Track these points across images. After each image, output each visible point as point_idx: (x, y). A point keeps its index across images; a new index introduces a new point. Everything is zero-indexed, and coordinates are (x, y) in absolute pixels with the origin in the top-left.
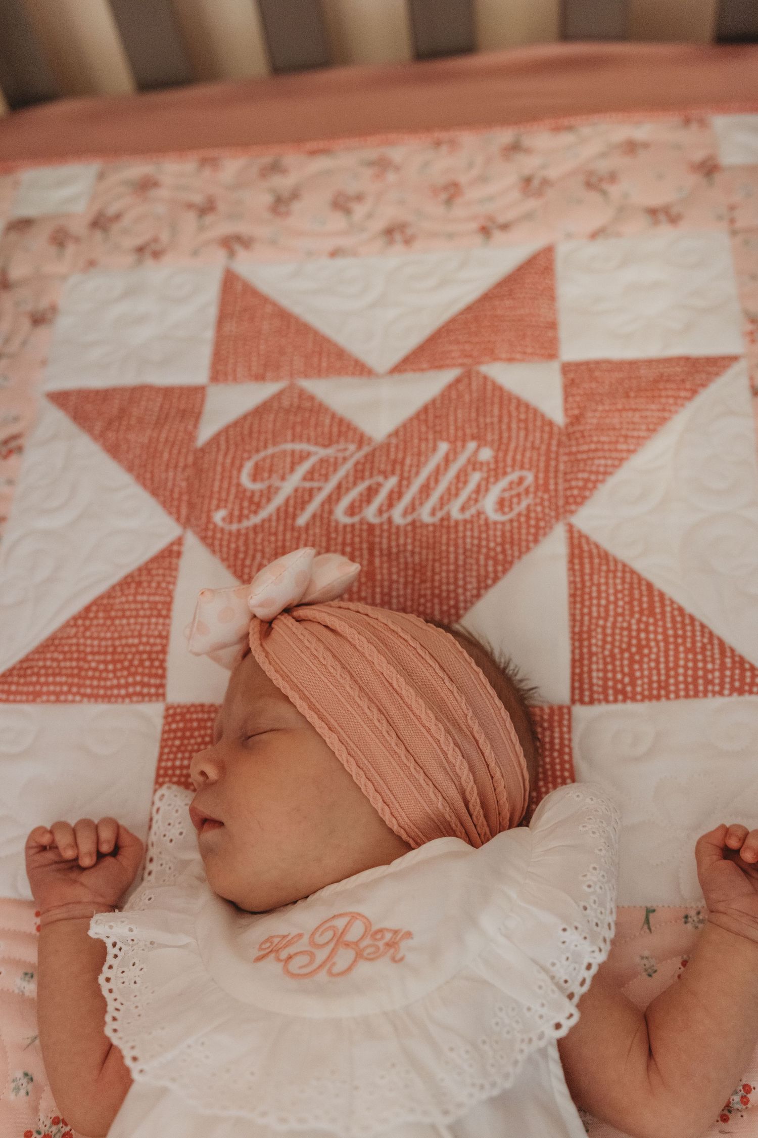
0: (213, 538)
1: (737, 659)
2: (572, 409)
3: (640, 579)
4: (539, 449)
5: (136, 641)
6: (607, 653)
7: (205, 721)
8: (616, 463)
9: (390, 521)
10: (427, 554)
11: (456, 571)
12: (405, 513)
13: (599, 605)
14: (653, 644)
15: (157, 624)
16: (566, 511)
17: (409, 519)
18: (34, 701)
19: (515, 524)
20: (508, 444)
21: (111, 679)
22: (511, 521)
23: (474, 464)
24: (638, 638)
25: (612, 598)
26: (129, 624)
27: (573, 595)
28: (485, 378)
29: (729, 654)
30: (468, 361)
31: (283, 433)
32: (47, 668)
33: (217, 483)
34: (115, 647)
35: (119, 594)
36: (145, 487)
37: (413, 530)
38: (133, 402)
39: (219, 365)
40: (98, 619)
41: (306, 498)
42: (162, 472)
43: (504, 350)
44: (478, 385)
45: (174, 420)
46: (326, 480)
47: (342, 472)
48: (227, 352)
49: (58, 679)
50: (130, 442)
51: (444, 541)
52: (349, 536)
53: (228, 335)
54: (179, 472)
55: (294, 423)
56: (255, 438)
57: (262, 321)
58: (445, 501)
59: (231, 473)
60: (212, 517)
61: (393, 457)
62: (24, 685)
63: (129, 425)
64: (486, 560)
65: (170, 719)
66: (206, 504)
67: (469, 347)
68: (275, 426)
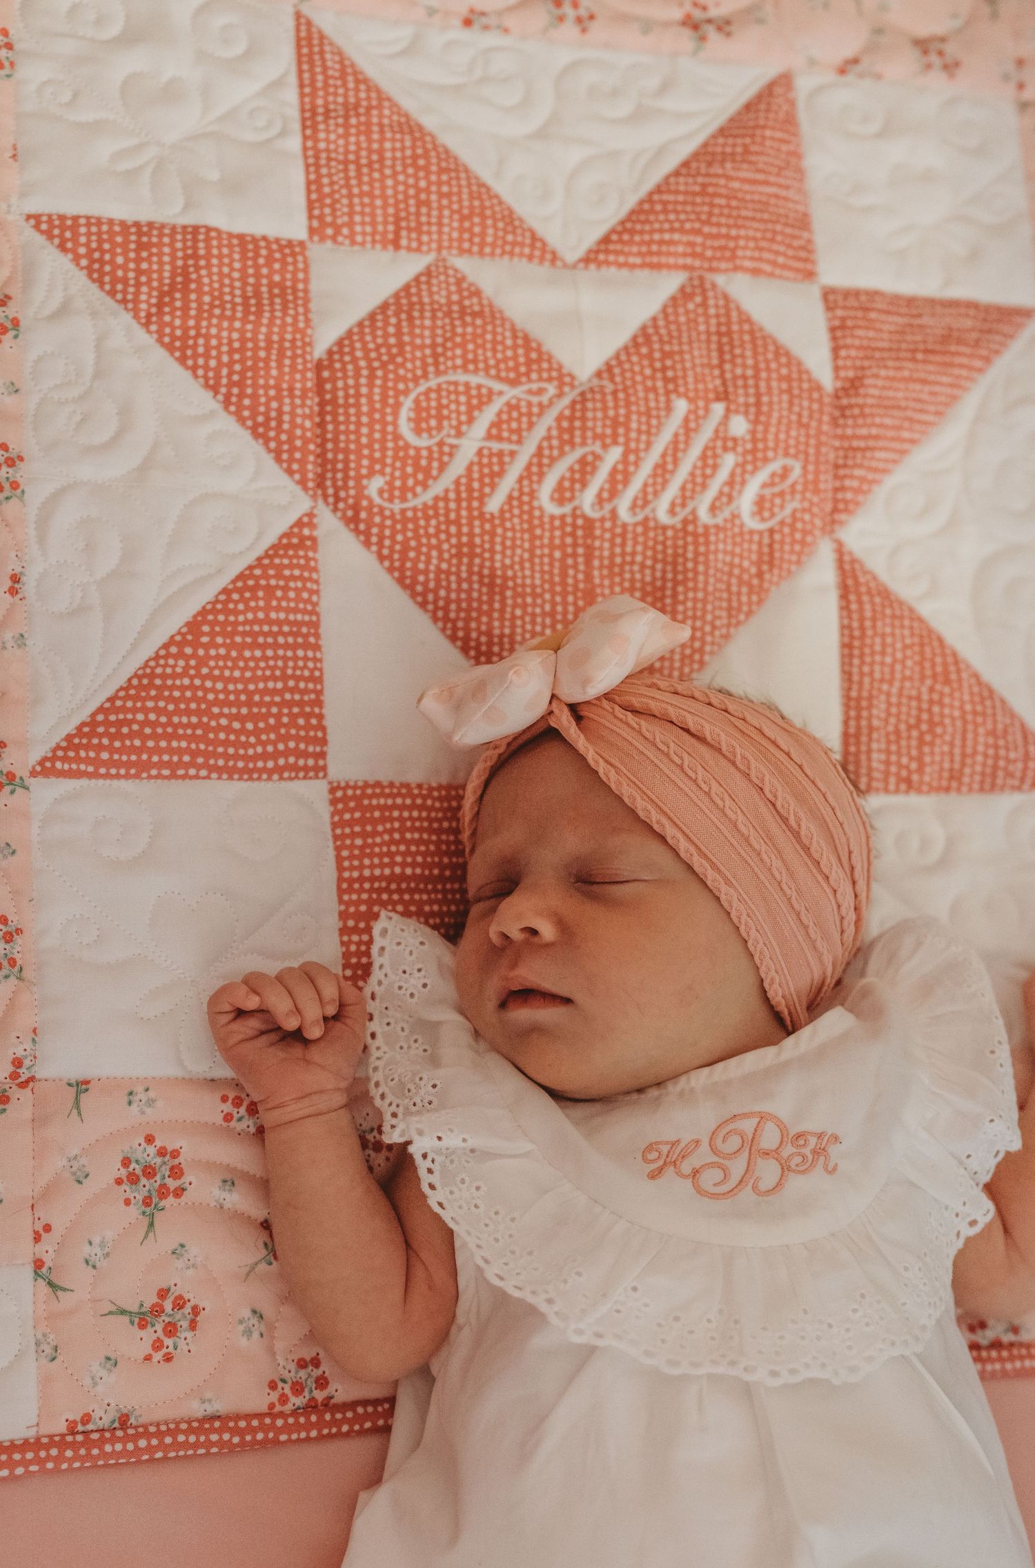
0: (369, 524)
2: (845, 368)
3: (929, 630)
4: (807, 426)
5: (279, 685)
8: (896, 457)
9: (614, 513)
10: (664, 572)
11: (704, 601)
12: (633, 507)
14: (947, 721)
15: (306, 658)
16: (834, 522)
17: (640, 517)
18: (137, 776)
19: (777, 537)
20: (769, 415)
21: (253, 746)
22: (771, 531)
23: (723, 441)
26: (265, 658)
27: (847, 645)
28: (726, 297)
30: (697, 263)
31: (449, 354)
32: (154, 725)
33: (364, 430)
34: (250, 694)
35: (241, 607)
36: (241, 420)
37: (645, 533)
38: (195, 256)
39: (322, 206)
40: (217, 646)
41: (496, 468)
42: (269, 399)
43: (748, 253)
44: (717, 306)
45: (272, 304)
46: (519, 442)
47: (540, 431)
48: (332, 184)
49: (175, 744)
50: (207, 337)
51: (690, 555)
52: (557, 533)
53: (327, 150)
54: (298, 401)
55: (463, 335)
56: (408, 356)
57: (382, 132)
58: (688, 494)
59: (384, 415)
60: (365, 487)
61: (611, 413)
62: (120, 751)
63: (199, 301)
64: (739, 586)
65: (340, 806)
66: (352, 465)
67: (699, 240)
68: (433, 336)
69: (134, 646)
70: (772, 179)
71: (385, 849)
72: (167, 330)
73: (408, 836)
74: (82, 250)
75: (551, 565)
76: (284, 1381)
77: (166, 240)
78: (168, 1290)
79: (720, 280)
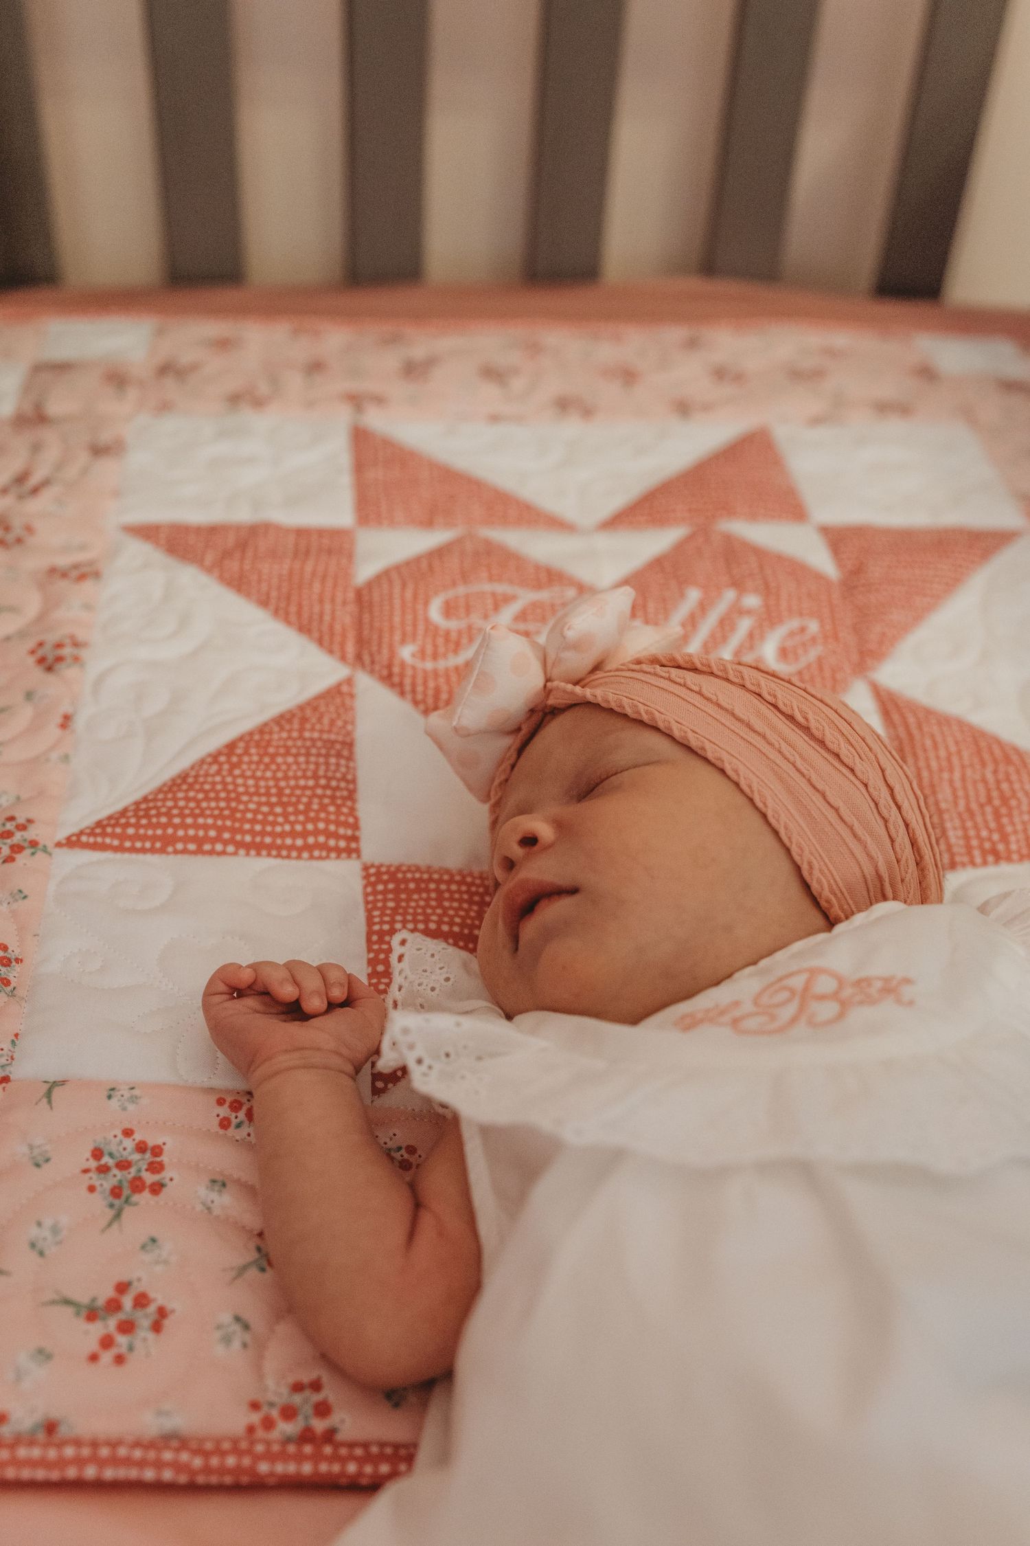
0: (402, 678)
4: (817, 600)
5: (311, 783)
7: (426, 882)
13: (938, 757)
15: (338, 765)
20: (779, 592)
21: (281, 825)
25: (953, 749)
28: (727, 535)
31: (475, 573)
32: (181, 808)
33: (397, 617)
34: (281, 788)
35: (276, 730)
36: (289, 623)
38: (255, 535)
39: (368, 509)
40: (250, 755)
42: (313, 606)
44: (719, 541)
45: (318, 556)
49: (201, 822)
50: (260, 571)
53: (373, 482)
54: (339, 606)
55: (487, 565)
56: (438, 576)
57: (417, 471)
59: (415, 608)
60: (398, 653)
63: (255, 556)
65: (373, 880)
66: (386, 640)
69: (172, 763)
71: (420, 911)
72: (227, 572)
73: (446, 903)
74: (163, 540)
76: (271, 1404)
77: (232, 530)
78: (129, 1285)
79: (722, 526)
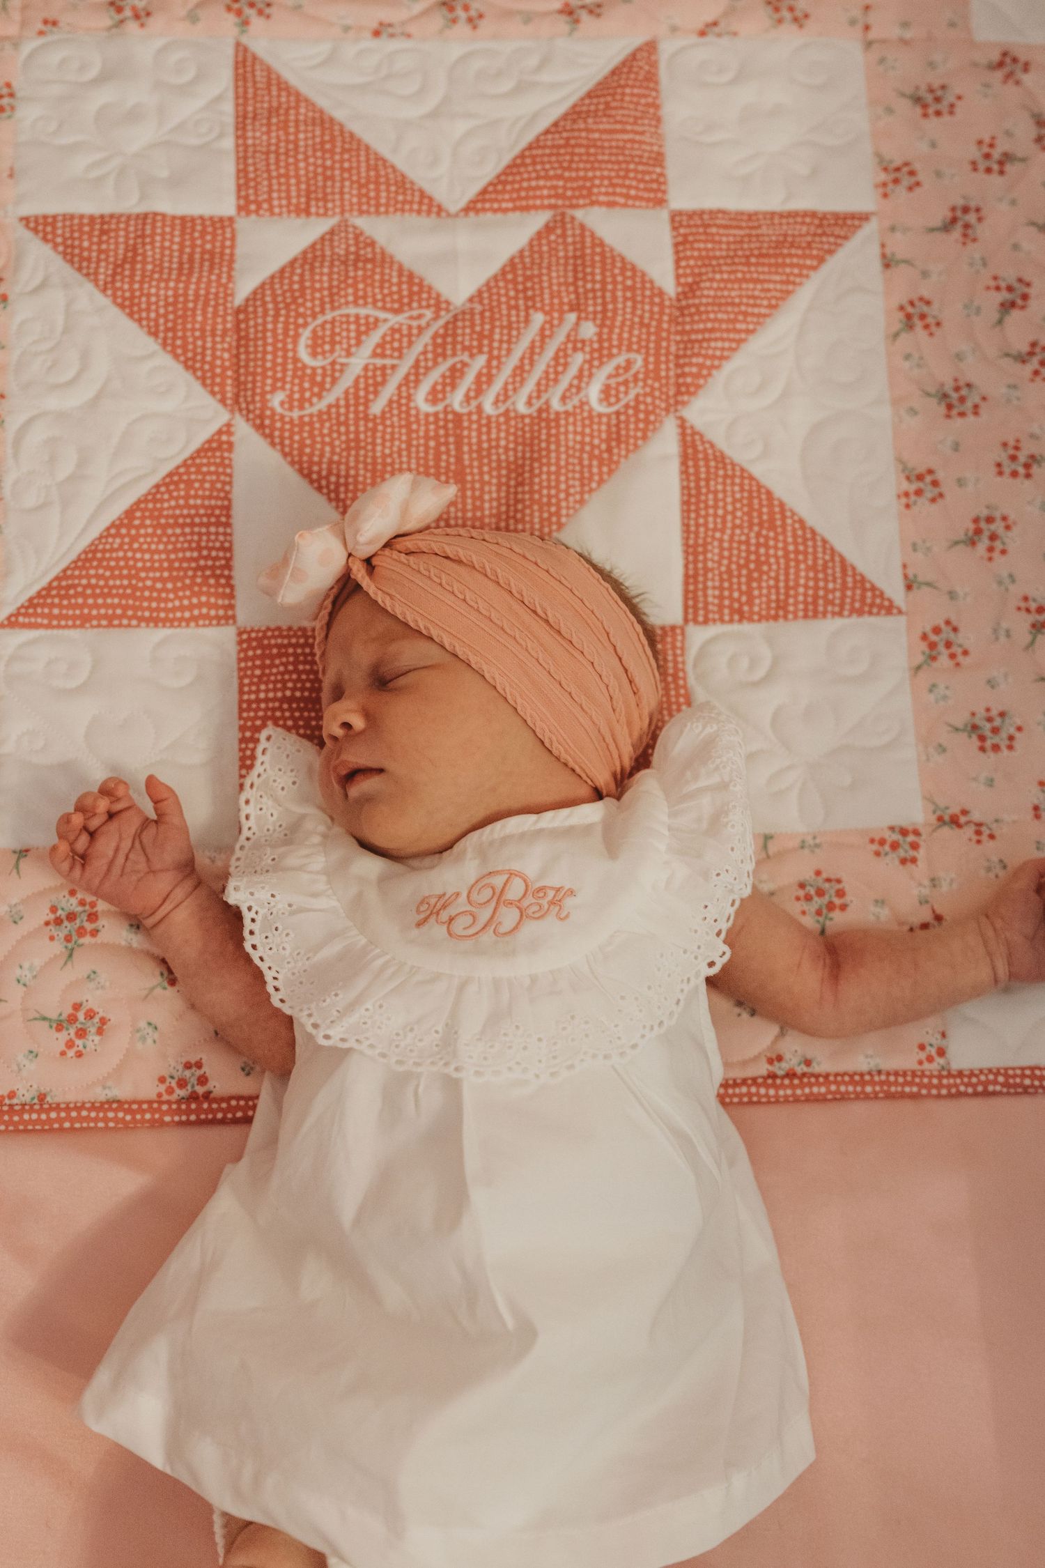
0: (273, 429)
1: (858, 578)
2: (685, 275)
3: (759, 486)
4: (648, 326)
5: (195, 554)
6: (723, 569)
7: (285, 646)
8: (734, 345)
9: (479, 409)
10: (524, 452)
11: (558, 473)
12: (496, 402)
13: (715, 515)
14: (772, 560)
15: (217, 534)
16: (677, 403)
17: (502, 409)
18: (82, 626)
19: (623, 418)
20: (613, 319)
21: (172, 601)
22: (618, 413)
23: (575, 343)
24: (757, 553)
25: (730, 508)
26: (184, 534)
27: (686, 503)
28: (583, 227)
29: (850, 573)
30: (560, 202)
31: (343, 293)
32: (94, 587)
33: (269, 357)
34: (171, 562)
35: (166, 496)
36: (176, 357)
37: (507, 422)
38: (143, 236)
39: (248, 188)
40: (146, 527)
41: (379, 379)
42: (196, 339)
43: (603, 190)
44: (574, 235)
45: (201, 266)
46: (400, 357)
47: (418, 348)
48: (256, 170)
49: (109, 601)
50: (149, 295)
51: (544, 437)
52: (432, 427)
53: (254, 145)
54: (218, 339)
55: (355, 278)
56: (308, 297)
57: (297, 126)
58: (543, 388)
59: (285, 344)
60: (268, 401)
61: (478, 329)
62: (68, 607)
63: (144, 270)
64: (590, 459)
65: (245, 646)
66: (259, 384)
67: (561, 183)
68: (331, 280)
69: (84, 530)
70: (629, 127)
71: (279, 677)
72: (119, 293)
73: (301, 667)
74: (59, 240)
75: (426, 453)
76: (172, 1077)
77: (122, 226)
78: (81, 1005)
79: (579, 214)
